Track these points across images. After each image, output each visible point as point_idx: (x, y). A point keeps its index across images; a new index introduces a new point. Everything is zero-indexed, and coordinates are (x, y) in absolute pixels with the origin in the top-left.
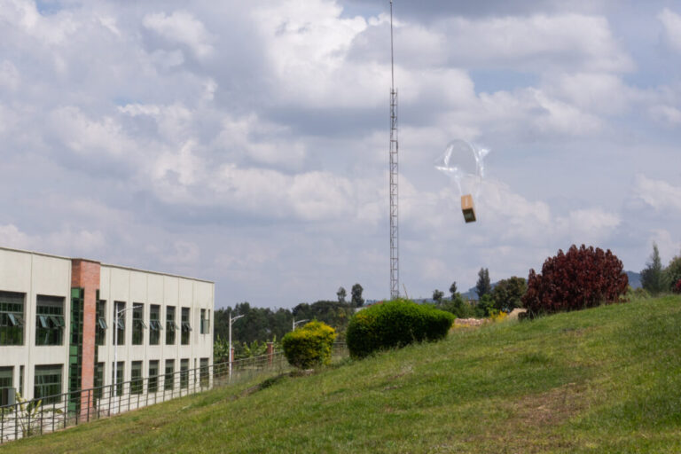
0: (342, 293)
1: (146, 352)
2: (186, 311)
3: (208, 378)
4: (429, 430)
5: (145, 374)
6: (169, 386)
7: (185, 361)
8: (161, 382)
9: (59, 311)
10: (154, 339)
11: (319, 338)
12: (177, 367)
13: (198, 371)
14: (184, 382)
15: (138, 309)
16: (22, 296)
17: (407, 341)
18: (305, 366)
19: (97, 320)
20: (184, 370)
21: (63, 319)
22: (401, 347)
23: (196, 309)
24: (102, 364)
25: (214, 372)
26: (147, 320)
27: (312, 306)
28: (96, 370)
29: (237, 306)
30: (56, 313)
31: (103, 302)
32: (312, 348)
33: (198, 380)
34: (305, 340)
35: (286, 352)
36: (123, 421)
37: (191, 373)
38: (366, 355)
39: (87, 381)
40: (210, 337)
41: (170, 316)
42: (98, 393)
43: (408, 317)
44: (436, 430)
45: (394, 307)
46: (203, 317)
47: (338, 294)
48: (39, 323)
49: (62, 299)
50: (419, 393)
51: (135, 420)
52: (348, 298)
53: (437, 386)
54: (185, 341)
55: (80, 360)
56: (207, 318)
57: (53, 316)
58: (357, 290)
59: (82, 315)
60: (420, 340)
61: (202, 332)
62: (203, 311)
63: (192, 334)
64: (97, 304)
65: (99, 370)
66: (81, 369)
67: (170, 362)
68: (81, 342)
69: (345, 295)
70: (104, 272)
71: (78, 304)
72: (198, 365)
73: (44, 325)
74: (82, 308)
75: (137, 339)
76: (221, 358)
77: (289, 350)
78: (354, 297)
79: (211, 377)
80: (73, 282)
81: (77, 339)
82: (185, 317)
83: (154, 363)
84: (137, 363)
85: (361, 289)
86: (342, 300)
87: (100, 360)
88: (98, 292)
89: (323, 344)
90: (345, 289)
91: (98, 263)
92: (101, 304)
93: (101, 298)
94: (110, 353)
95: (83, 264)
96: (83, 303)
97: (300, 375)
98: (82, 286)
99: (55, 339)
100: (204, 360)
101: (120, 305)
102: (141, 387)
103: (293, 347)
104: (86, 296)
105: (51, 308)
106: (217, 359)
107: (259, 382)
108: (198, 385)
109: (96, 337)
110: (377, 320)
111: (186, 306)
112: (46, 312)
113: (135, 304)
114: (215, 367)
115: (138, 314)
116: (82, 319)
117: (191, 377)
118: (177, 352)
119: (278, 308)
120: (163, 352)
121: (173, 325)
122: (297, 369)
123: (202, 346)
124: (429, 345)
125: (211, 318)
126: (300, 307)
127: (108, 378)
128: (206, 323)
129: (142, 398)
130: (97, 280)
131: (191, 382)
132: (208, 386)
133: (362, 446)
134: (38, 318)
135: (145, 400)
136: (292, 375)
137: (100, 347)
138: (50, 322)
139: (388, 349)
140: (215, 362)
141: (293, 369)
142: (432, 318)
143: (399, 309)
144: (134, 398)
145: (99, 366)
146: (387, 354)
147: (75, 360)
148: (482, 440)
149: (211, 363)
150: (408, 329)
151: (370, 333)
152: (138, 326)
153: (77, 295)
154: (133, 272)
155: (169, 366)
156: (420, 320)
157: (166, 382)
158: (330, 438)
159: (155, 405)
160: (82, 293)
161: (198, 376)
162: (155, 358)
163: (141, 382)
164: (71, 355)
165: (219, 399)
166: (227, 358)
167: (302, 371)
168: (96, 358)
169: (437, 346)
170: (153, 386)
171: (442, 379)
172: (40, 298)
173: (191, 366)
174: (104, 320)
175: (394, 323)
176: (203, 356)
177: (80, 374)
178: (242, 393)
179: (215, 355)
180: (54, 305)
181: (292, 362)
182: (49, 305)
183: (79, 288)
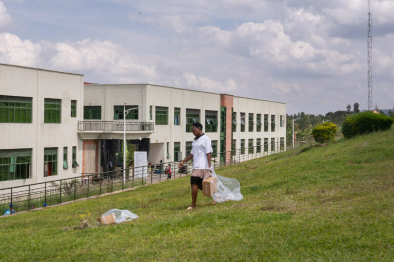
0: (349, 107)
1: (255, 135)
2: (273, 116)
3: (284, 146)
4: (364, 174)
5: (255, 144)
6: (266, 150)
7: (273, 139)
8: (262, 148)
9: (215, 117)
10: (259, 129)
11: (329, 129)
12: (269, 141)
13: (279, 143)
14: (273, 148)
15: (251, 116)
16: (199, 111)
17: (371, 131)
18: (322, 142)
19: (232, 121)
20: (273, 143)
21: (217, 120)
22: (368, 133)
23: (278, 115)
24: (235, 140)
25: (287, 143)
26: (255, 121)
27: (335, 113)
28: (232, 143)
29: (299, 114)
30: (214, 118)
31: (235, 113)
32: (326, 133)
33: (279, 147)
34: (322, 130)
35: (314, 136)
36: (240, 166)
37: (276, 144)
38: (351, 137)
39: (228, 148)
40: (284, 128)
41: (266, 119)
42: (233, 153)
43: (372, 120)
44: (367, 174)
45: (364, 115)
46: (281, 119)
47: (347, 108)
48: (206, 123)
49: (216, 112)
50: (366, 156)
51: (245, 165)
52: (352, 109)
53: (376, 153)
54: (273, 129)
55: (225, 139)
56: (283, 119)
57: (212, 119)
58: (356, 106)
59: (226, 119)
60: (377, 130)
61: (281, 126)
62: (281, 116)
63: (276, 127)
64: (232, 114)
65: (234, 143)
66: (225, 143)
67: (266, 139)
68: (225, 130)
69: (350, 108)
70: (235, 100)
71: (224, 114)
72: (279, 141)
73: (209, 123)
74: (226, 116)
75: (251, 129)
76: (289, 137)
77: (315, 135)
78: (355, 109)
79: (285, 146)
80: (221, 104)
81: (223, 129)
82: (273, 119)
83: (259, 140)
84: (251, 140)
85: (358, 105)
86: (349, 111)
87: (234, 138)
88: (232, 109)
89: (331, 132)
90: (350, 105)
91: (232, 96)
92: (234, 114)
93: (234, 111)
94: (238, 136)
95: (226, 96)
96: (226, 114)
97: (320, 146)
98: (225, 106)
99: (214, 129)
100: (282, 138)
101: (243, 114)
102: (253, 151)
103: (317, 133)
104: (227, 110)
105: (212, 116)
106: (288, 138)
107: (301, 149)
108: (279, 149)
109: (232, 128)
110: (357, 121)
111: (273, 114)
112: (210, 118)
113: (250, 114)
114: (287, 142)
115: (251, 118)
116: (226, 121)
117: (276, 146)
118: (269, 135)
119: (319, 115)
120: (263, 135)
121: (267, 123)
122: (318, 143)
123: (281, 132)
124: (381, 133)
125: (285, 119)
126: (329, 114)
127: (238, 146)
128: (282, 122)
129: (254, 155)
130: (232, 103)
131: (276, 148)
132: (283, 150)
133: (331, 181)
134: (206, 120)
135: (255, 156)
136: (316, 146)
137: (234, 133)
138: (211, 122)
139: (362, 134)
140: (287, 139)
141: (316, 143)
142: (383, 120)
143: (368, 116)
144: (250, 155)
145: (233, 141)
146: (361, 137)
147: (223, 139)
148: (386, 179)
149: (285, 139)
150: (371, 125)
151: (353, 127)
152: (251, 123)
153: (223, 110)
154: (248, 100)
155: (266, 141)
156: (377, 121)
157: (265, 148)
158: (318, 177)
159: (256, 159)
160: (225, 109)
161: (279, 145)
162: (259, 138)
163: (253, 148)
164: (221, 137)
165: (282, 157)
166: (292, 137)
167: (321, 144)
168: (232, 138)
169: (384, 133)
170: (259, 150)
171: (379, 150)
172: (207, 111)
173: (276, 141)
174: (235, 121)
175: (365, 122)
176: (282, 137)
177: (225, 145)
178: (293, 154)
179: (287, 136)
180: (213, 115)
181: (316, 140)
182: (211, 115)
183: (224, 107)
